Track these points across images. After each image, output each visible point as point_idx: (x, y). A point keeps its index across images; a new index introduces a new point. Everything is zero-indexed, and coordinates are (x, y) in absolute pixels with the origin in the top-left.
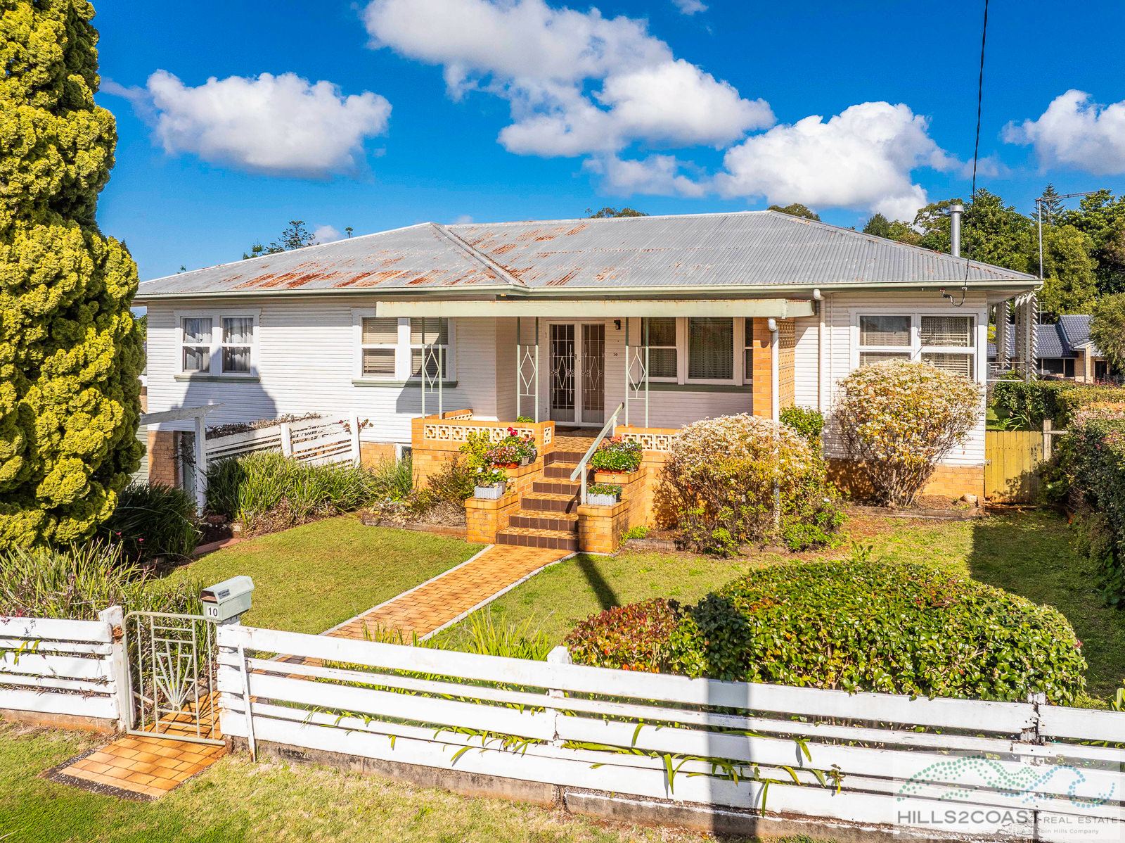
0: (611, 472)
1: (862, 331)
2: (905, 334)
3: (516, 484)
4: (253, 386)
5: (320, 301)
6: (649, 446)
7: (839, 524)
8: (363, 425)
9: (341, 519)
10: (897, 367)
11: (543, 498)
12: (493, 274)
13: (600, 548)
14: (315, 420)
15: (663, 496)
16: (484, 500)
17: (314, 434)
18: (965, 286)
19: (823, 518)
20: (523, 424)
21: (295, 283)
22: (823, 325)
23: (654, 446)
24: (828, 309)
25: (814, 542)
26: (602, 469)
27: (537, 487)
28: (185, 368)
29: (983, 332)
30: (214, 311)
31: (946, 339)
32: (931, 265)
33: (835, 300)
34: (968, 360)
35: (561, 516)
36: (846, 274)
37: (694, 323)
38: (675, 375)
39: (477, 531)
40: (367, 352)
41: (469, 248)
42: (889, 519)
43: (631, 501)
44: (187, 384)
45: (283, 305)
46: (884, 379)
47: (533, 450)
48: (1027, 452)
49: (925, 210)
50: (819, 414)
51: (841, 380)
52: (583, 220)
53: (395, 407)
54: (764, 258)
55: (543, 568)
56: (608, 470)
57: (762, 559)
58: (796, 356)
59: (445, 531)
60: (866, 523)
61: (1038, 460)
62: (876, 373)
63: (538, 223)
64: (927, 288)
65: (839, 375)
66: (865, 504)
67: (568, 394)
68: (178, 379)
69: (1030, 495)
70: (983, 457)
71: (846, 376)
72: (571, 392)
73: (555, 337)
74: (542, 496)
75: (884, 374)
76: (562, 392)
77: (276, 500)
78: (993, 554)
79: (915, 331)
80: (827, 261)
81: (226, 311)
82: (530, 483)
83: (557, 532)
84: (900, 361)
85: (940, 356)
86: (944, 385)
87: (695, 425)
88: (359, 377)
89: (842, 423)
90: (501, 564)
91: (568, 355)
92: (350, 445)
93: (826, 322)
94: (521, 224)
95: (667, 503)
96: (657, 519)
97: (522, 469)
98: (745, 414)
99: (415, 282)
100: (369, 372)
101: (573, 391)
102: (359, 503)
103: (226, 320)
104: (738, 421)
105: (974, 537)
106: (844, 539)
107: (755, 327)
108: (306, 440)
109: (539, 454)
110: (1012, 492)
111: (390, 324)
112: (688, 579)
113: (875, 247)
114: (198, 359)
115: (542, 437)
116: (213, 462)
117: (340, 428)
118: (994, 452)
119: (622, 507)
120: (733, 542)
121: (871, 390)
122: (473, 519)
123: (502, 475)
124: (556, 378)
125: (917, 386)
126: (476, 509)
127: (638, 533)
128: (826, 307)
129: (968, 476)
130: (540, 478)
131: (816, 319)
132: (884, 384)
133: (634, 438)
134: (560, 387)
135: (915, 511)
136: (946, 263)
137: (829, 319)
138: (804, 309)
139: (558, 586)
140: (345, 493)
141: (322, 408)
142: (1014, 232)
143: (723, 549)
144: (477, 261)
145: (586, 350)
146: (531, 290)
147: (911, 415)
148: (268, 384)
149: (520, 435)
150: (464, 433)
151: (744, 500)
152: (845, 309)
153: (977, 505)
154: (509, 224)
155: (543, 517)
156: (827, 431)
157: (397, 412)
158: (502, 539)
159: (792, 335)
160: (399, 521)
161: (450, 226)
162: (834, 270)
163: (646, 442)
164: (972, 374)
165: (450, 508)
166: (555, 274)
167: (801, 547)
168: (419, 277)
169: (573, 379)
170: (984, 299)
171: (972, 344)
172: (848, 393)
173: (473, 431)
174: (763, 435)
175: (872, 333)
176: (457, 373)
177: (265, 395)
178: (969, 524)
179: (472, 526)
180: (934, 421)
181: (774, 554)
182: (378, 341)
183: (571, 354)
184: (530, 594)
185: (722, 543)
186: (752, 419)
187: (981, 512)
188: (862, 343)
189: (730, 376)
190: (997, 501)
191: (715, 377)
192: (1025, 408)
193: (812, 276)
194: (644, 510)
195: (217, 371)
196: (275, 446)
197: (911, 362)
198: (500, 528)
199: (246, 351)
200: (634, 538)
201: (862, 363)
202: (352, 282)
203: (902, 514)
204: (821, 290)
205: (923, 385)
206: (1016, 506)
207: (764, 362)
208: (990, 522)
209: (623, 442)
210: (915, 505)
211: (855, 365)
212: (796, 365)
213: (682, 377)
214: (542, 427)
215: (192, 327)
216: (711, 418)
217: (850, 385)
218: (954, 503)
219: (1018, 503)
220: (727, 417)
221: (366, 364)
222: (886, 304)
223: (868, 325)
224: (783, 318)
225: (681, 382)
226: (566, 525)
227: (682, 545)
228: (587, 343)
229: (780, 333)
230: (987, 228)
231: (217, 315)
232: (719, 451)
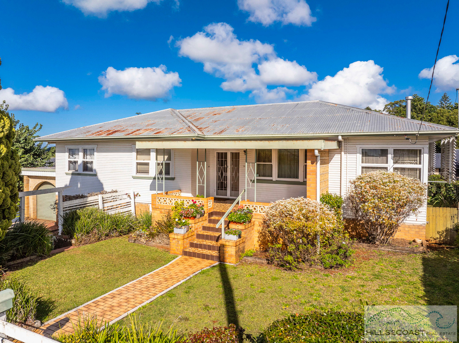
0: (237, 223)
1: (363, 156)
2: (385, 158)
3: (193, 227)
4: (94, 177)
5: (120, 141)
6: (256, 211)
7: (350, 255)
8: (137, 196)
9: (120, 238)
10: (381, 175)
11: (206, 234)
12: (190, 129)
13: (231, 262)
14: (114, 193)
15: (262, 235)
16: (177, 234)
17: (115, 199)
18: (418, 134)
19: (342, 251)
20: (199, 198)
21: (110, 134)
22: (343, 153)
23: (258, 211)
24: (346, 146)
25: (337, 264)
26: (233, 222)
27: (204, 228)
28: (69, 169)
29: (426, 157)
30: (80, 146)
31: (406, 160)
32: (399, 124)
33: (349, 141)
34: (418, 171)
35: (213, 243)
36: (355, 128)
37: (280, 152)
38: (272, 176)
39: (174, 249)
40: (138, 164)
41: (184, 119)
42: (376, 251)
43: (246, 238)
44: (71, 176)
45: (106, 143)
46: (375, 181)
47: (202, 211)
48: (449, 218)
49: (388, 105)
50: (340, 197)
51: (352, 181)
52: (234, 106)
53: (149, 188)
54: (315, 121)
55: (200, 271)
56: (235, 222)
57: (309, 272)
58: (329, 168)
59: (162, 247)
60: (364, 252)
61: (455, 223)
62: (370, 178)
63: (215, 108)
64: (397, 135)
65: (351, 178)
66: (363, 242)
67: (224, 184)
68: (67, 174)
69: (450, 240)
70: (426, 221)
71: (354, 178)
72: (225, 183)
73: (219, 158)
74: (206, 233)
75: (375, 178)
76: (222, 183)
77: (91, 229)
78: (435, 276)
79: (390, 156)
80: (345, 122)
81: (84, 146)
82: (201, 226)
83: (211, 251)
84: (383, 171)
85: (403, 169)
86: (406, 185)
87: (277, 202)
88: (134, 174)
89: (352, 202)
90: (181, 267)
91: (225, 166)
92: (131, 204)
93: (344, 152)
94: (208, 108)
95: (265, 239)
96: (260, 246)
97: (197, 220)
98: (302, 197)
99: (157, 133)
100: (139, 172)
101: (227, 182)
102: (129, 231)
103: (84, 149)
104: (299, 201)
105: (423, 264)
106: (352, 262)
107: (308, 154)
108: (111, 201)
109: (206, 212)
110: (440, 238)
111: (147, 152)
112: (270, 283)
113: (370, 115)
114: (74, 166)
115: (207, 205)
116: (67, 211)
117: (126, 196)
118: (431, 217)
119: (241, 241)
120: (295, 263)
121: (368, 187)
122: (173, 243)
123: (187, 223)
124: (219, 176)
125: (392, 185)
126: (174, 238)
127: (249, 253)
128: (345, 144)
129: (417, 230)
130: (206, 224)
131: (339, 150)
132: (375, 184)
133: (249, 207)
134: (221, 180)
135: (390, 247)
136: (406, 123)
137: (346, 150)
138: (333, 145)
139: (205, 283)
140: (123, 227)
141: (119, 188)
142: (430, 113)
143: (289, 266)
144: (185, 124)
145: (232, 164)
146: (206, 137)
147: (389, 200)
148: (100, 177)
149: (198, 203)
150: (173, 202)
151: (301, 242)
152: (354, 146)
153: (422, 245)
154: (203, 109)
155: (205, 243)
156: (344, 205)
157: (150, 190)
158: (185, 253)
159: (327, 158)
160: (143, 241)
161: (179, 110)
162: (349, 126)
163: (255, 209)
164: (420, 178)
165: (165, 236)
166: (217, 130)
167: (330, 266)
168: (159, 131)
169: (226, 177)
170: (427, 140)
171: (420, 163)
172: (356, 187)
173: (177, 201)
174: (311, 209)
175: (368, 157)
176: (175, 174)
177: (99, 181)
178: (419, 256)
179: (172, 246)
180: (401, 203)
181: (316, 270)
182: (143, 159)
183: (226, 166)
184: (190, 287)
185: (289, 263)
186: (306, 200)
187: (425, 249)
188: (362, 162)
189: (297, 177)
190: (432, 242)
191: (290, 177)
192: (441, 193)
193: (338, 129)
194: (253, 241)
195: (81, 171)
196: (96, 205)
197: (388, 172)
198: (185, 248)
199: (92, 162)
200: (247, 256)
201: (362, 172)
202: (132, 133)
203: (383, 248)
204: (342, 136)
205: (395, 184)
206: (443, 246)
207: (312, 171)
208: (431, 255)
209: (244, 208)
210: (390, 244)
211: (359, 173)
212: (329, 172)
213: (275, 177)
214: (207, 200)
215: (72, 152)
216: (285, 199)
217: (356, 183)
218: (410, 243)
219: (443, 244)
220: (293, 198)
221: (138, 169)
222: (375, 143)
223: (366, 153)
224: (322, 149)
225: (274, 180)
226: (215, 248)
227: (270, 261)
228: (233, 161)
229: (321, 157)
230: (417, 111)
231: (81, 147)
232: (288, 216)
